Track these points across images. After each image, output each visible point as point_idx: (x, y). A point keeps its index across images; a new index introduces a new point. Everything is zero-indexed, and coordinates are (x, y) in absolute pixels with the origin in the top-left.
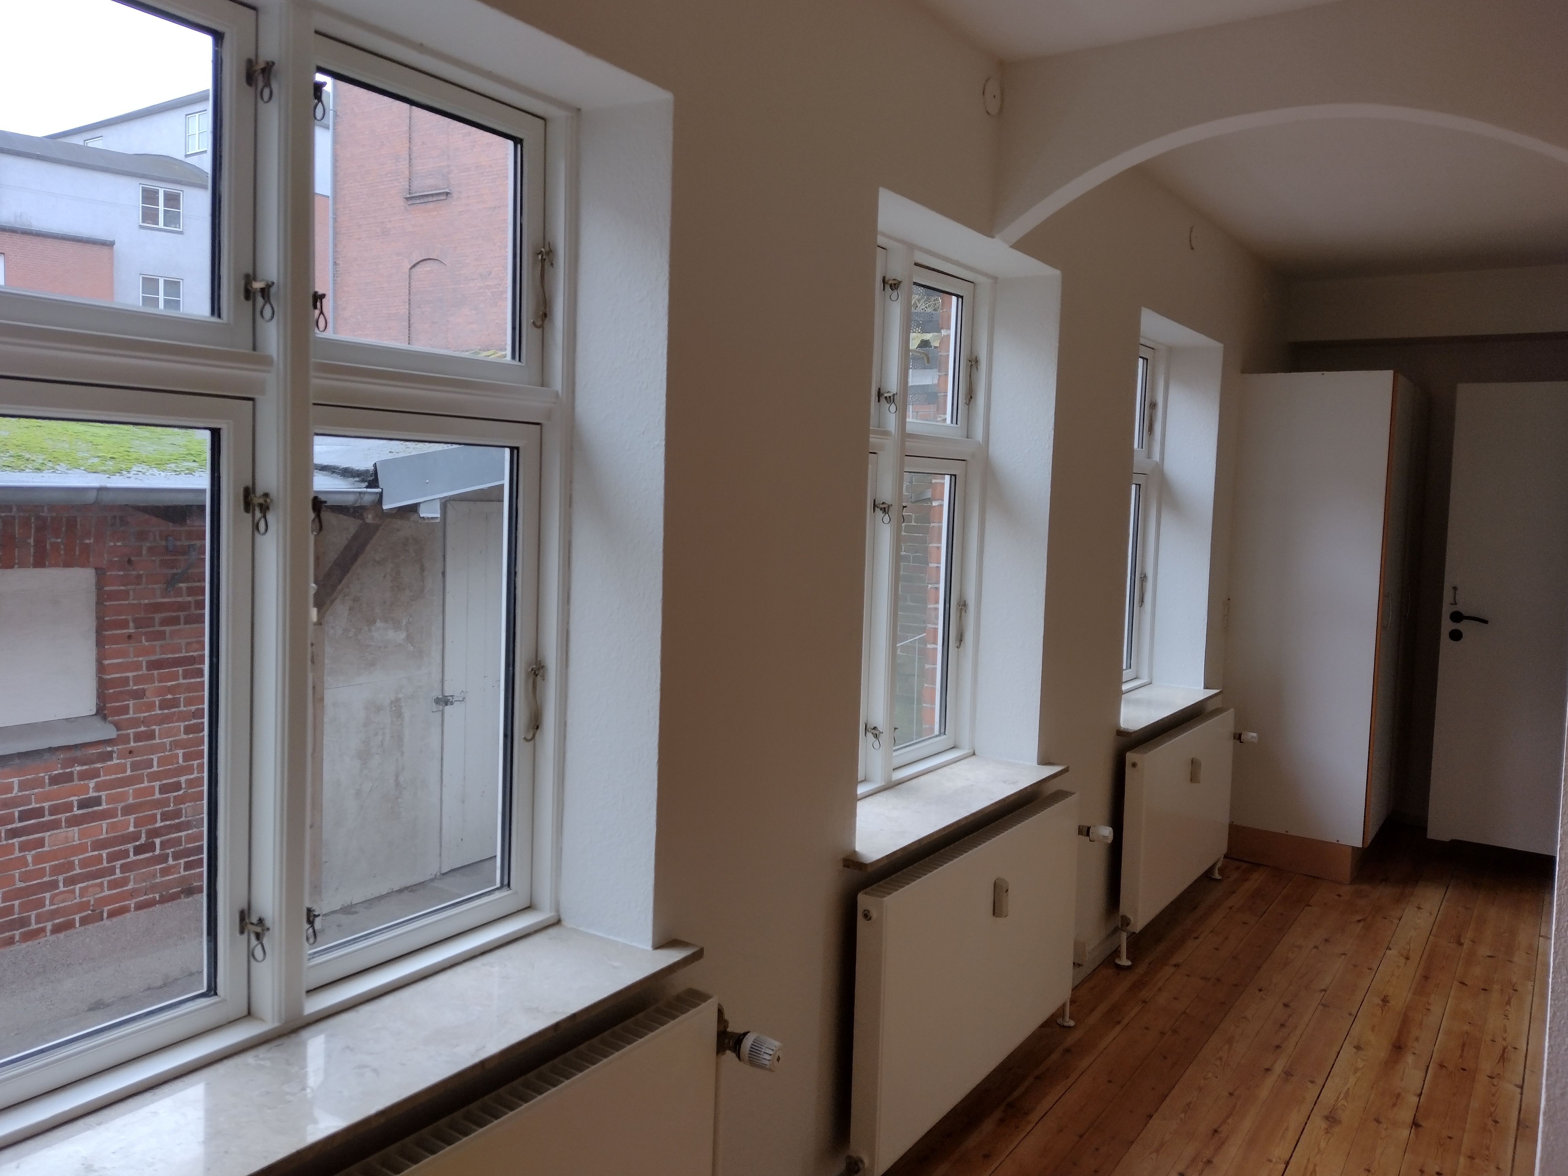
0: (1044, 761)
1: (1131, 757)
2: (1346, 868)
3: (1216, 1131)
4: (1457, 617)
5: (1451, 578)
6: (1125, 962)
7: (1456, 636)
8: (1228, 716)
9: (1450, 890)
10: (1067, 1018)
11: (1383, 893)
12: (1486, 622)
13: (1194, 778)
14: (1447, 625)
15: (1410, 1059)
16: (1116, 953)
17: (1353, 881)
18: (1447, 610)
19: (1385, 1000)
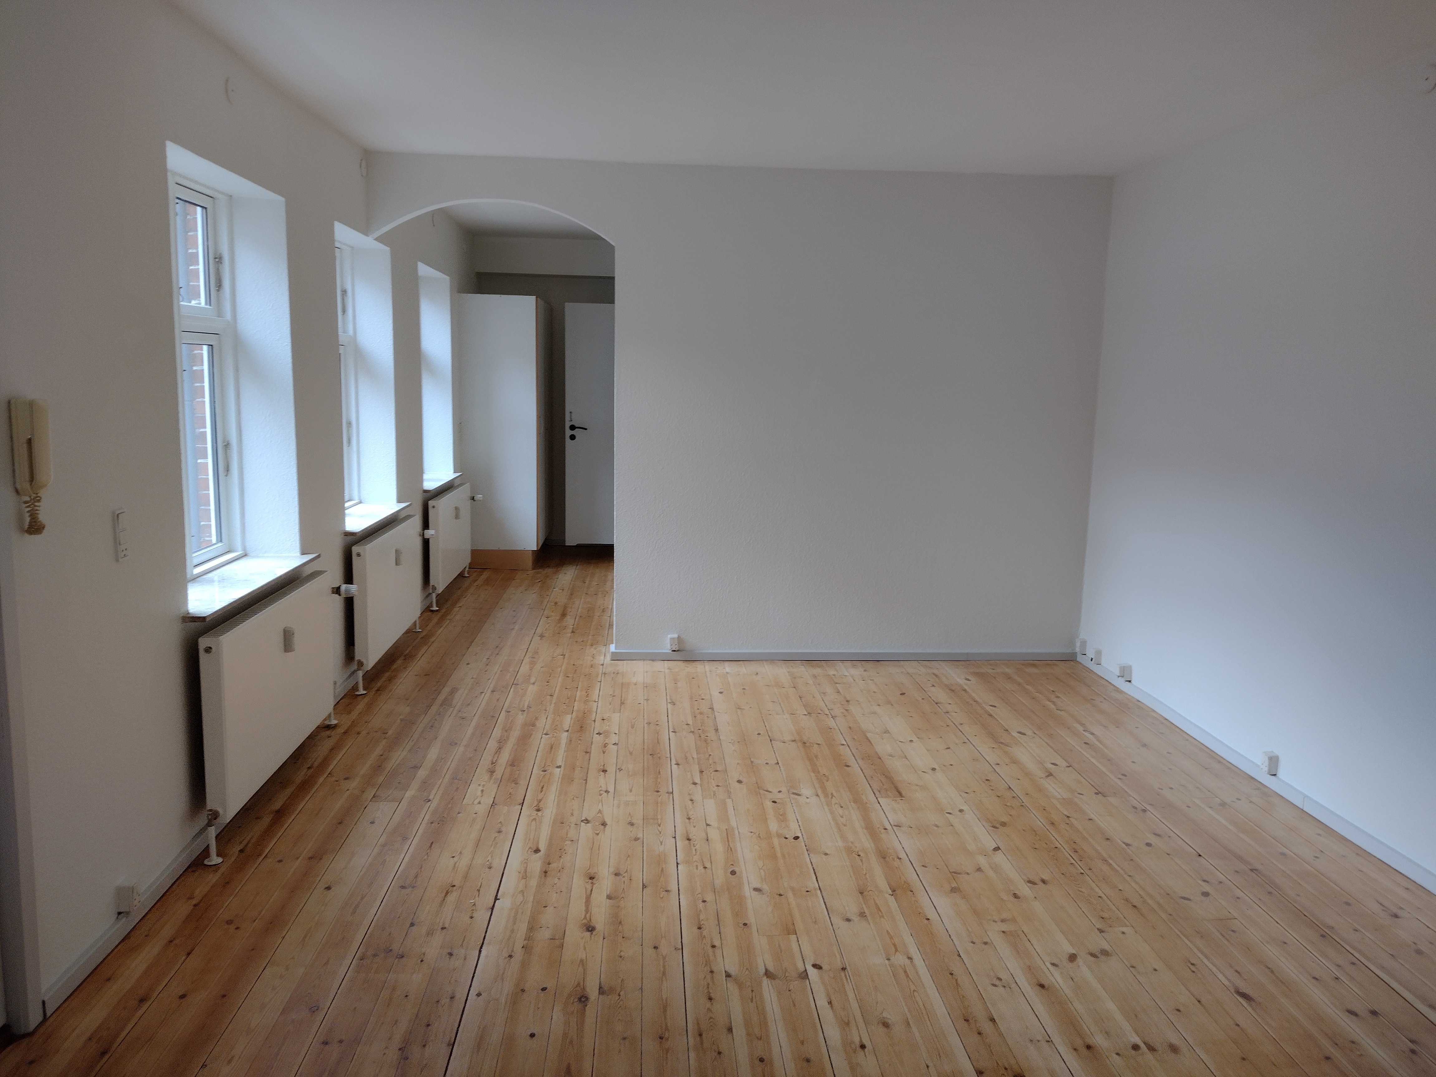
0: (399, 501)
1: (431, 503)
2: (529, 561)
3: (497, 647)
4: (573, 428)
5: (568, 408)
6: (435, 608)
7: (573, 437)
8: (467, 487)
9: (578, 567)
10: (418, 627)
11: (548, 571)
12: (586, 429)
13: (457, 517)
14: (568, 433)
15: (568, 617)
16: (431, 605)
17: (533, 569)
18: (568, 425)
19: (556, 603)
